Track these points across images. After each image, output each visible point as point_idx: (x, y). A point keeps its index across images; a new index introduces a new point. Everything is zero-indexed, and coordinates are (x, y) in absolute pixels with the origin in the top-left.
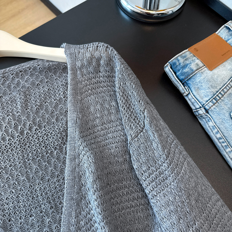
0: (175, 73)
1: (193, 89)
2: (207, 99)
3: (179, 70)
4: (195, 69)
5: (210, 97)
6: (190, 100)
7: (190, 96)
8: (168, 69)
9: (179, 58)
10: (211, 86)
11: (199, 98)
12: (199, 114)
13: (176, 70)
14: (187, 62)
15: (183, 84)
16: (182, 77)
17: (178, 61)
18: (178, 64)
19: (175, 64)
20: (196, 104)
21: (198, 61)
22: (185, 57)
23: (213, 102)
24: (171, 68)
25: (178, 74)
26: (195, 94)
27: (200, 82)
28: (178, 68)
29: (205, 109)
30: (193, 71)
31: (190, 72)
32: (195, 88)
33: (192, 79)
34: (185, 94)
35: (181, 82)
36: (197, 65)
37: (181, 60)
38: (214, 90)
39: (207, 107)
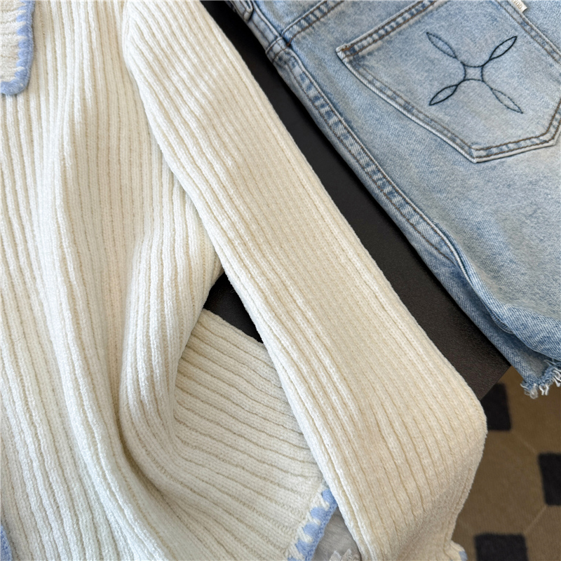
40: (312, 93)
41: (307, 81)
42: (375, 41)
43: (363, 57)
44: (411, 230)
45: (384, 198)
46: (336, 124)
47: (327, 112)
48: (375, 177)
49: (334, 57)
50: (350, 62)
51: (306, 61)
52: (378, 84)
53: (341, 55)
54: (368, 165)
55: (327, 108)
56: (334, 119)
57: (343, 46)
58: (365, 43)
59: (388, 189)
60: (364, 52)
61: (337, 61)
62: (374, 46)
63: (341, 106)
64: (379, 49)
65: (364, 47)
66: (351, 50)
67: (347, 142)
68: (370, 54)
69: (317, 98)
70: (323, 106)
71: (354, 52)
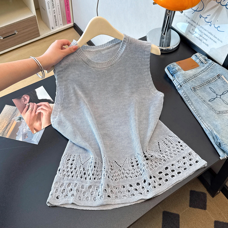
0: (169, 71)
1: (176, 77)
2: (181, 81)
3: (171, 70)
4: (177, 69)
5: (183, 81)
6: (175, 82)
7: (174, 80)
8: (166, 70)
9: (171, 65)
10: (184, 76)
11: (178, 81)
12: (178, 88)
13: (169, 70)
14: (175, 67)
15: (172, 76)
16: (171, 73)
17: (171, 66)
18: (170, 67)
19: (169, 67)
20: (177, 84)
21: (179, 67)
22: (174, 65)
23: (184, 83)
24: (167, 69)
25: (170, 71)
26: (177, 79)
27: (179, 74)
28: (171, 69)
29: (180, 85)
30: (176, 70)
31: (175, 71)
32: (177, 77)
33: (176, 74)
34: (173, 80)
35: (171, 75)
36: (179, 68)
37: (172, 66)
38: (185, 78)
39: (181, 84)
40: (185, 96)
41: (184, 94)
42: (199, 87)
43: (196, 90)
44: (203, 124)
45: (198, 117)
46: (189, 102)
47: (188, 100)
48: (196, 113)
49: (190, 89)
50: (193, 90)
51: (184, 90)
52: (199, 95)
53: (192, 89)
54: (195, 111)
55: (188, 99)
56: (189, 101)
57: (192, 87)
58: (197, 87)
59: (199, 116)
60: (196, 89)
61: (191, 90)
62: (199, 88)
63: (191, 99)
64: (199, 89)
65: (197, 88)
66: (194, 88)
67: (191, 106)
68: (197, 90)
69: (186, 97)
70: (187, 99)
71: (195, 89)
